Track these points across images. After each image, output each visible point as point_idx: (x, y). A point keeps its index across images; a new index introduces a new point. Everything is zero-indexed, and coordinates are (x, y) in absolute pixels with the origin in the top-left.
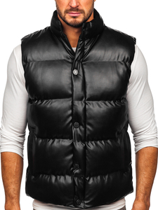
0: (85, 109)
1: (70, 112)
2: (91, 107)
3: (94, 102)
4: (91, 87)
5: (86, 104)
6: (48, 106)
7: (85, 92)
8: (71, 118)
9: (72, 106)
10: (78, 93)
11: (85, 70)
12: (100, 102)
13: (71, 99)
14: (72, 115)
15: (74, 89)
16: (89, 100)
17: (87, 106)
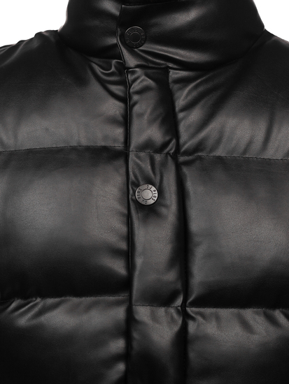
0: (182, 339)
1: (118, 345)
2: (211, 329)
3: (225, 313)
4: (209, 255)
5: (186, 317)
6: (23, 321)
7: (185, 274)
8: (121, 367)
9: (129, 326)
10: (152, 277)
11: (190, 185)
12: (249, 314)
13: (122, 297)
14: (126, 356)
15: (139, 261)
16: (202, 301)
17: (192, 327)
